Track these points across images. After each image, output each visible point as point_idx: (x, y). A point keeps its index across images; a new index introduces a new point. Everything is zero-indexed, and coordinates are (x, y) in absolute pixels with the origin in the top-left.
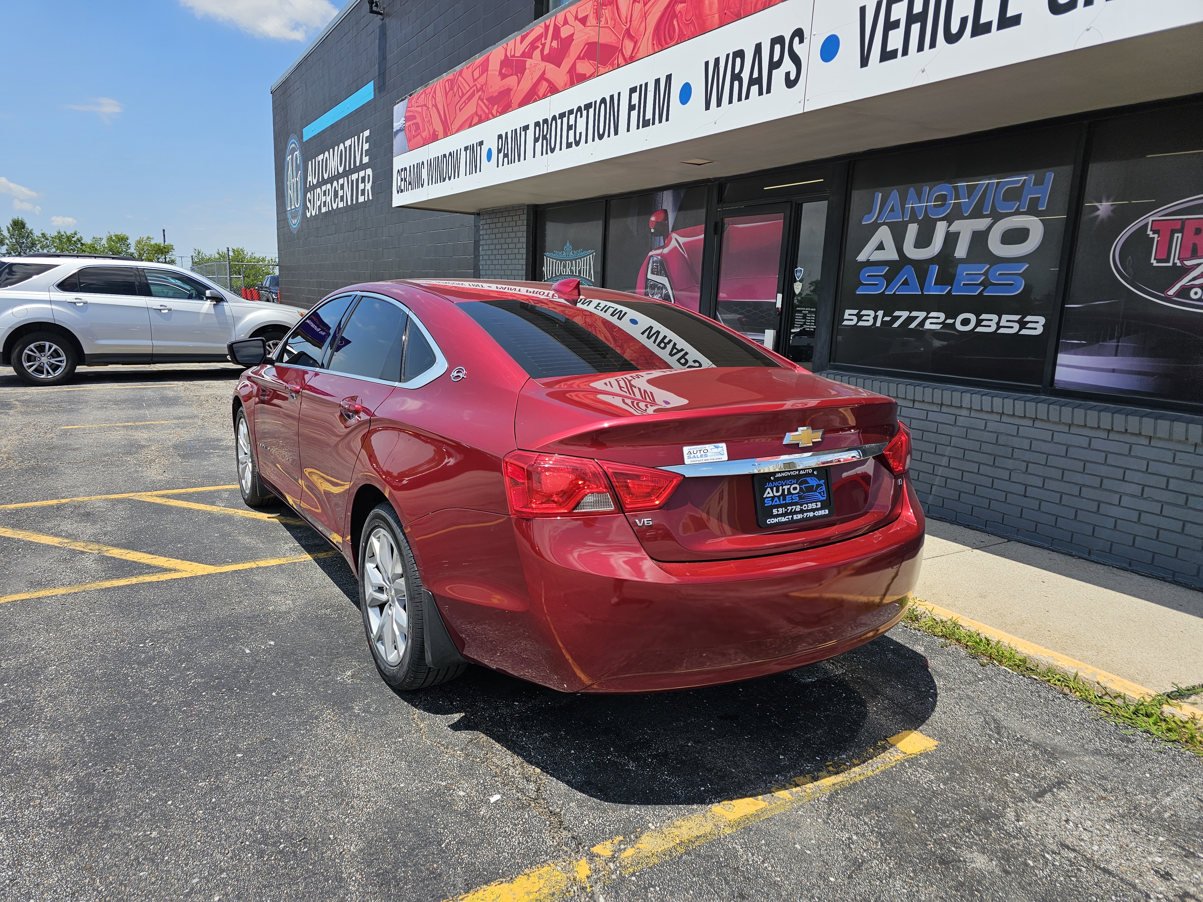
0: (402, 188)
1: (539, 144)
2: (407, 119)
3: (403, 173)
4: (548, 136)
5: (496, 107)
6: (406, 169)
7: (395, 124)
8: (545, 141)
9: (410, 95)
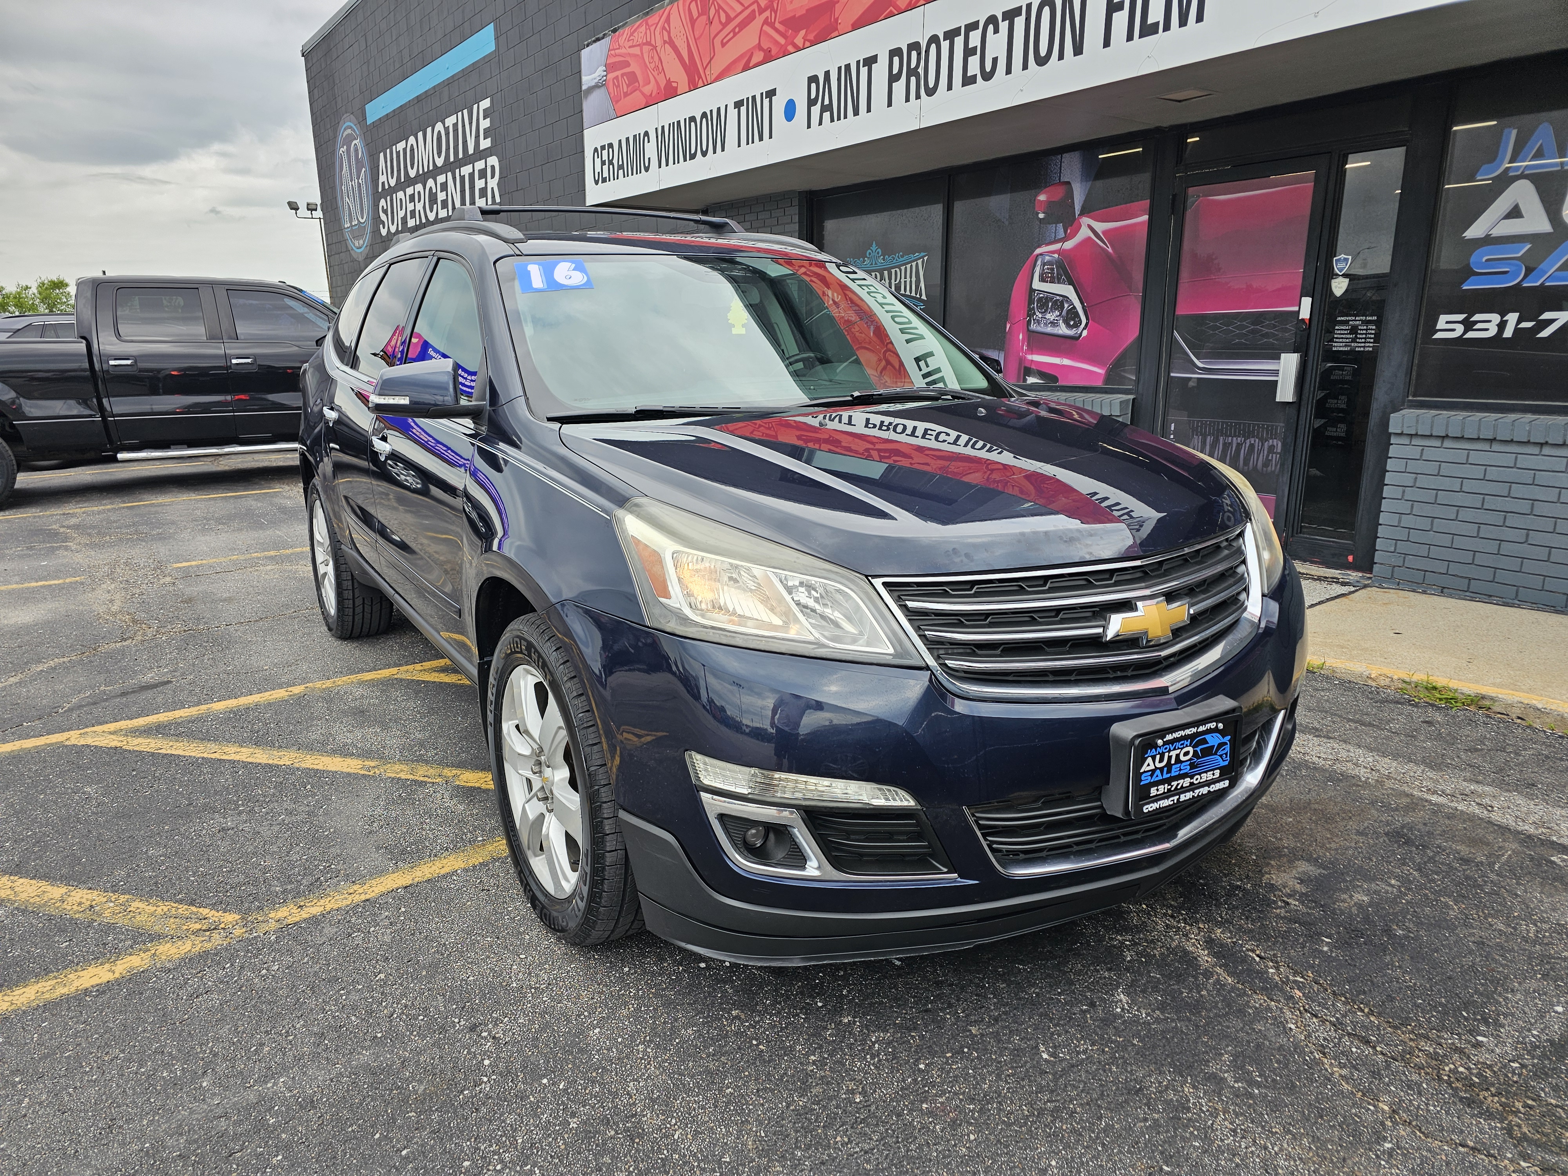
0: (606, 175)
1: (899, 87)
2: (610, 68)
3: (605, 152)
4: (921, 70)
5: (803, 33)
6: (611, 145)
7: (584, 79)
8: (913, 79)
9: (614, 31)
